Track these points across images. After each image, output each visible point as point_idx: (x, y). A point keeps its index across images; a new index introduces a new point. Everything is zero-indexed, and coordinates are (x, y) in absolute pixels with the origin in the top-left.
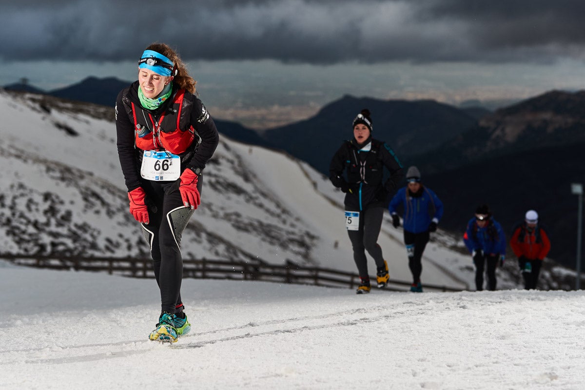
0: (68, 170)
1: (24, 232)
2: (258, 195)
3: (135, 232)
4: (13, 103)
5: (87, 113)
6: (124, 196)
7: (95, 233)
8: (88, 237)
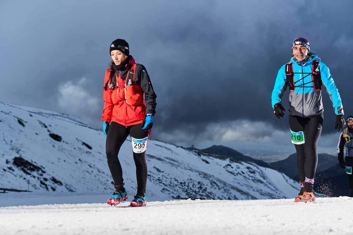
0: (206, 174)
1: (191, 194)
2: (268, 184)
3: (227, 195)
4: (189, 153)
5: (212, 156)
6: (224, 183)
7: (214, 195)
8: (212, 196)
